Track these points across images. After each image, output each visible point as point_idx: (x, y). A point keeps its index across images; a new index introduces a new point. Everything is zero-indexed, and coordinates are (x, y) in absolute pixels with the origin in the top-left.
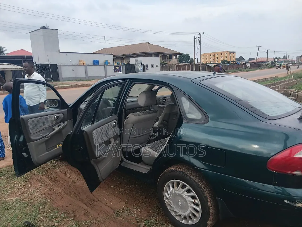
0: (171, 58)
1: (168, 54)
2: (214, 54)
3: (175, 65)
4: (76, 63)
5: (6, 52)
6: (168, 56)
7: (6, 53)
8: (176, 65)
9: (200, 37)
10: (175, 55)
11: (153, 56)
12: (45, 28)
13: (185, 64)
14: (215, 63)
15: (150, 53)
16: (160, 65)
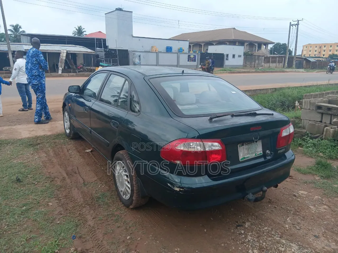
0: (260, 47)
1: (256, 42)
2: (321, 46)
3: (262, 56)
4: (148, 49)
5: (85, 33)
6: (257, 45)
7: (85, 35)
8: (264, 56)
9: (298, 25)
10: (266, 44)
11: (237, 45)
12: (120, 10)
13: (278, 55)
14: (320, 56)
15: (233, 40)
16: (244, 55)
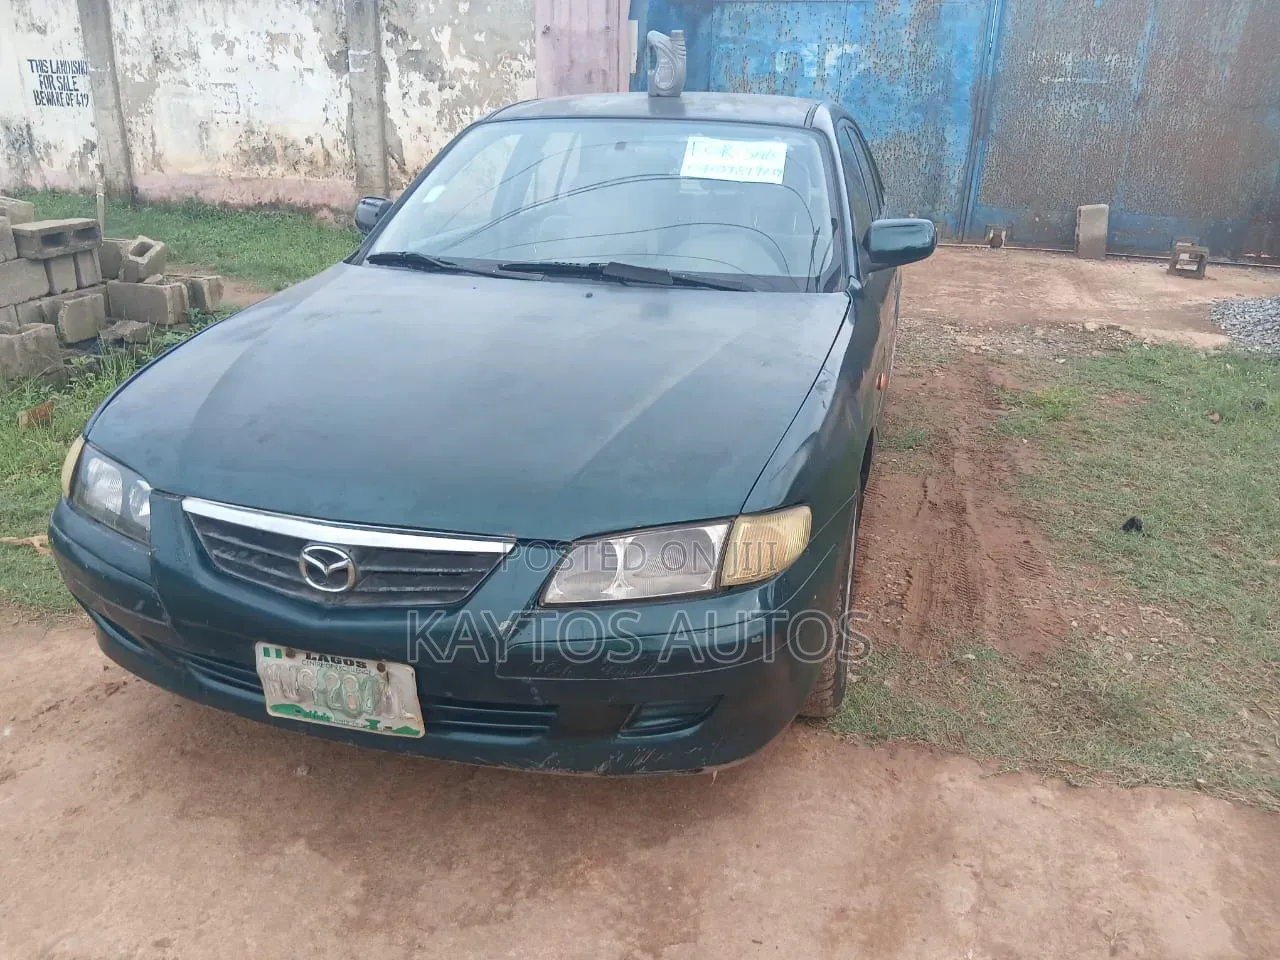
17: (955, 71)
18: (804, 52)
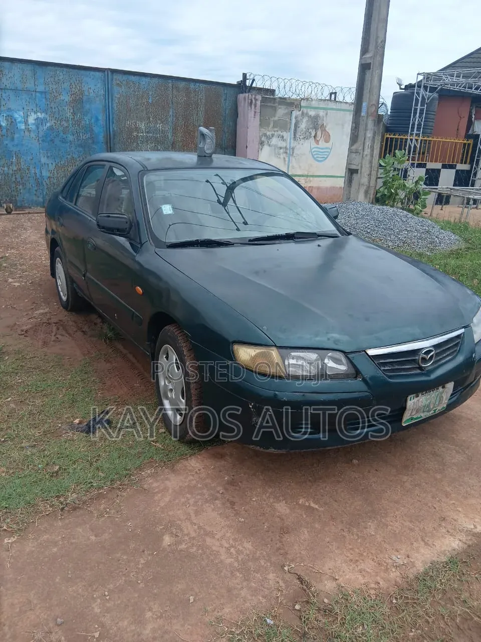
17: (94, 128)
18: (16, 116)
